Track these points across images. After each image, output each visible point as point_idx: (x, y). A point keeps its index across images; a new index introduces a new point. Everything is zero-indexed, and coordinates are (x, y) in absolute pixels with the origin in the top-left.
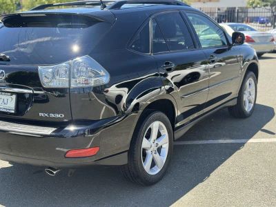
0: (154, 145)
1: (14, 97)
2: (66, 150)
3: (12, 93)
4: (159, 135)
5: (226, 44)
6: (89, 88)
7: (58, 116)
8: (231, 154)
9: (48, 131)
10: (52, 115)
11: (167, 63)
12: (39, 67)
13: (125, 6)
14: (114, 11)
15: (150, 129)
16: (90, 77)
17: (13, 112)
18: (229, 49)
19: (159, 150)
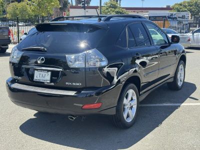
0: (129, 104)
1: (50, 73)
2: (81, 105)
3: (48, 71)
4: (132, 99)
5: (167, 42)
6: (96, 68)
7: (78, 84)
8: (172, 112)
9: (72, 93)
10: (74, 84)
11: (137, 54)
12: (67, 55)
13: (111, 19)
14: (106, 22)
15: (128, 94)
16: (97, 61)
17: (49, 82)
18: (169, 46)
19: (131, 108)
